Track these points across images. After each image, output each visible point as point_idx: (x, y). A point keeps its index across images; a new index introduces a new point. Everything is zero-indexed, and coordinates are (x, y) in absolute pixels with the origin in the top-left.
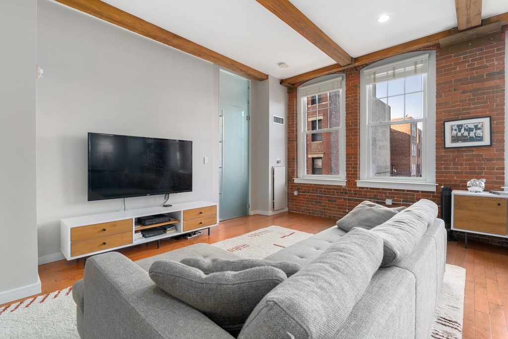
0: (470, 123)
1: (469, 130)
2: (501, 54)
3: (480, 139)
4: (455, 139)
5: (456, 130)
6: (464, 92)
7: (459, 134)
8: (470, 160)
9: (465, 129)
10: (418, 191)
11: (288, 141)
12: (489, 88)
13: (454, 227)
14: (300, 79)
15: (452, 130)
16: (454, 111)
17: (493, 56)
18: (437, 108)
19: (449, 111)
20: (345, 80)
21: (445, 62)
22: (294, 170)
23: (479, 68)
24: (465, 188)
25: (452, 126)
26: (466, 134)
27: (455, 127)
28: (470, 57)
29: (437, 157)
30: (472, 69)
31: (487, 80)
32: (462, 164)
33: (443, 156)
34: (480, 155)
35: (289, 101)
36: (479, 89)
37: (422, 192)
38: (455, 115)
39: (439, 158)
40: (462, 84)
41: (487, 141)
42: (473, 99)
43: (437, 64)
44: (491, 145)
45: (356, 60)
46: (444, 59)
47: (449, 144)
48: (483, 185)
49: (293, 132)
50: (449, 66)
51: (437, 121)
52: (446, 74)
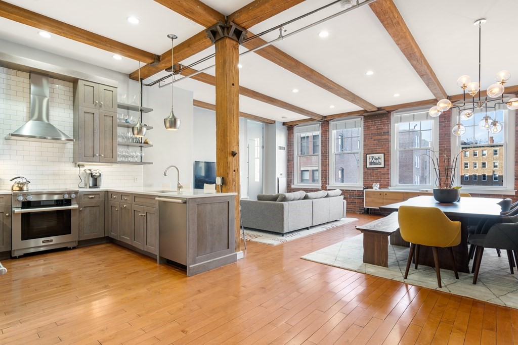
0: (376, 156)
1: (376, 159)
2: (388, 124)
3: (380, 164)
4: (371, 163)
6: (374, 140)
7: (372, 161)
8: (377, 174)
11: (288, 161)
12: (384, 139)
13: (365, 206)
14: (295, 123)
16: (371, 149)
17: (385, 124)
18: (364, 147)
19: (369, 149)
20: (321, 127)
21: (367, 124)
22: (291, 179)
23: (380, 129)
24: (371, 187)
26: (375, 161)
27: (371, 158)
28: (377, 123)
30: (378, 129)
31: (383, 135)
32: (374, 176)
33: (366, 172)
34: (381, 172)
35: (289, 135)
36: (380, 139)
37: (358, 191)
38: (371, 151)
39: (365, 173)
40: (374, 136)
41: (382, 165)
42: (378, 144)
43: (364, 124)
44: (384, 167)
45: (325, 117)
46: (366, 122)
47: (368, 166)
48: (378, 186)
49: (291, 156)
50: (369, 126)
51: (364, 154)
52: (367, 130)
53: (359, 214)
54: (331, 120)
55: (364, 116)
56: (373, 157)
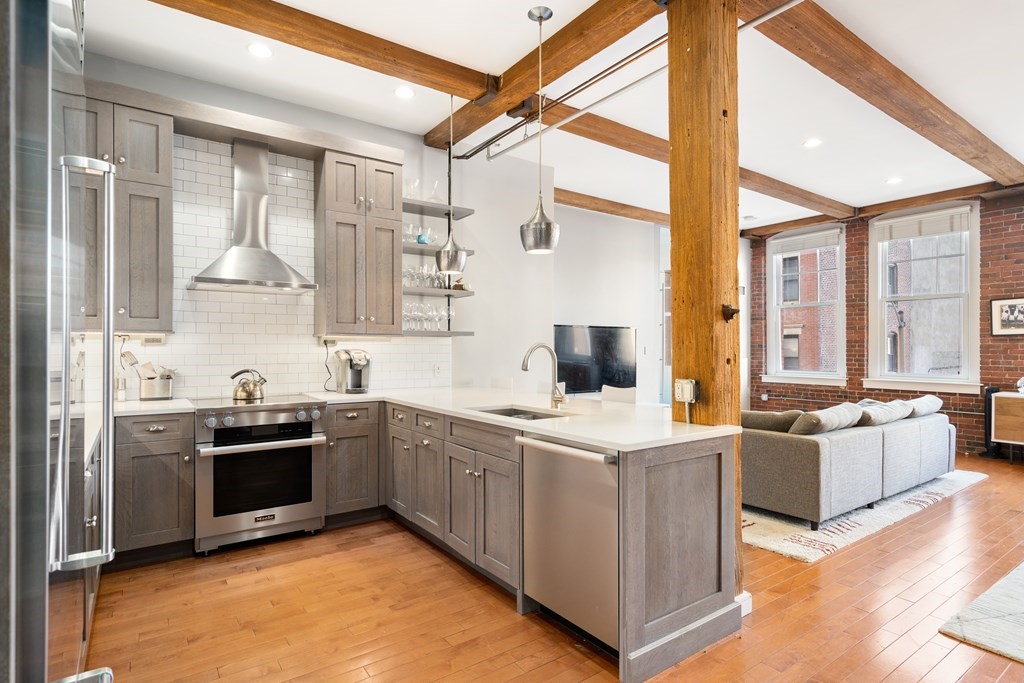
4: (1006, 324)
5: (1007, 312)
6: (1018, 262)
7: (1012, 318)
9: (1019, 311)
10: (955, 394)
11: (752, 319)
13: (996, 437)
14: (773, 231)
15: (1002, 311)
16: (1005, 286)
18: (982, 281)
19: (999, 286)
20: (844, 234)
21: (993, 220)
22: (761, 363)
24: (1014, 389)
25: (1002, 306)
26: (1020, 317)
27: (1006, 308)
29: (981, 347)
32: (1016, 358)
33: (989, 346)
35: (753, 259)
37: (960, 394)
38: (1006, 291)
39: (984, 349)
40: (1016, 251)
43: (981, 222)
45: (861, 210)
46: (990, 215)
47: (997, 330)
49: (760, 306)
50: (999, 225)
51: (982, 298)
52: (994, 236)
53: (970, 456)
54: (874, 216)
55: (983, 200)
56: (1012, 308)
